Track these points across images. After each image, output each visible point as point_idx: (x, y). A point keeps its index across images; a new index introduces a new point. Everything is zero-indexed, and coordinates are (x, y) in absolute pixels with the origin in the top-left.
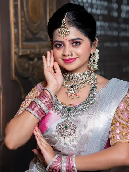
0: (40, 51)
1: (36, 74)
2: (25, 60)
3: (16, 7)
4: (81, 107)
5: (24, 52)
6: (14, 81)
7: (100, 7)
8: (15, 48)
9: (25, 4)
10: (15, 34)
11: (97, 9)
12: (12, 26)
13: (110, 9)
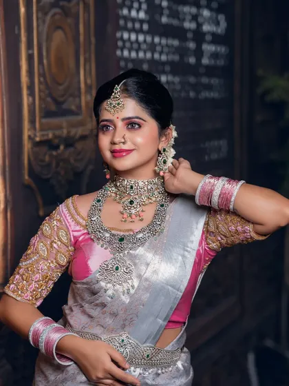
0: (69, 132)
1: (62, 172)
2: (44, 149)
3: (30, 58)
4: (140, 235)
5: (43, 135)
6: (28, 187)
7: (166, 50)
8: (29, 130)
9: (44, 54)
10: (29, 106)
11: (161, 53)
12: (25, 92)
13: (183, 52)
